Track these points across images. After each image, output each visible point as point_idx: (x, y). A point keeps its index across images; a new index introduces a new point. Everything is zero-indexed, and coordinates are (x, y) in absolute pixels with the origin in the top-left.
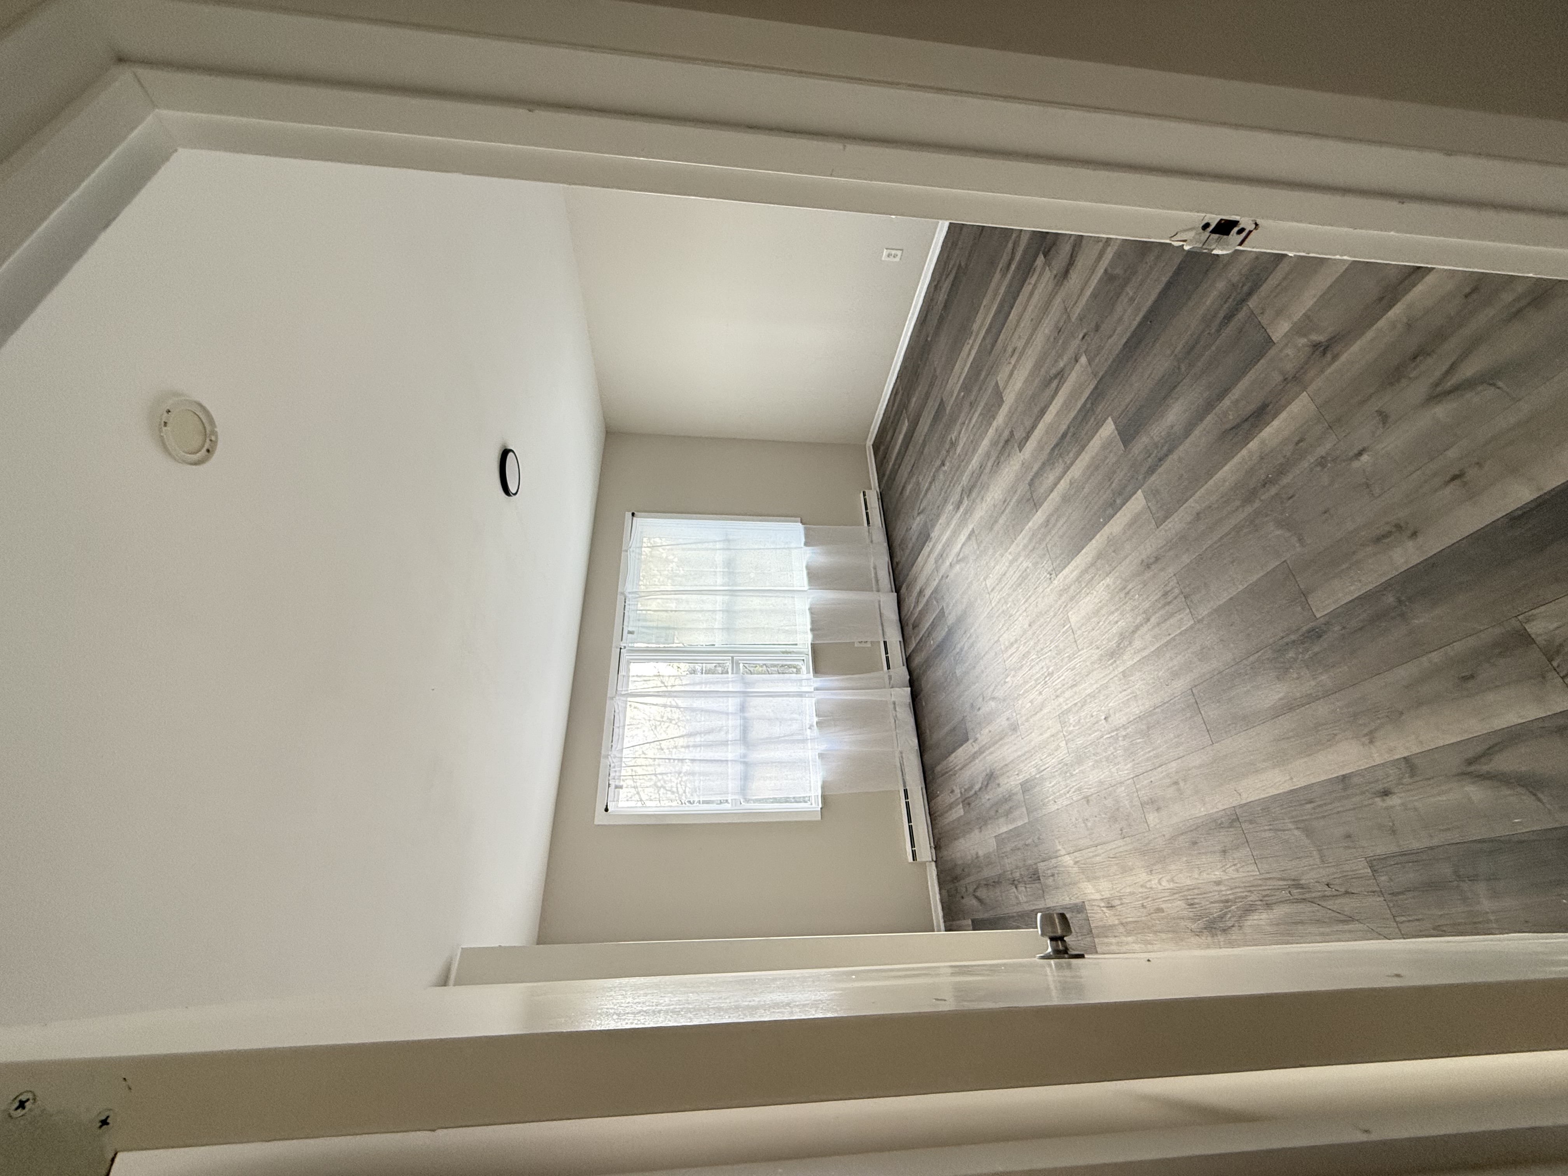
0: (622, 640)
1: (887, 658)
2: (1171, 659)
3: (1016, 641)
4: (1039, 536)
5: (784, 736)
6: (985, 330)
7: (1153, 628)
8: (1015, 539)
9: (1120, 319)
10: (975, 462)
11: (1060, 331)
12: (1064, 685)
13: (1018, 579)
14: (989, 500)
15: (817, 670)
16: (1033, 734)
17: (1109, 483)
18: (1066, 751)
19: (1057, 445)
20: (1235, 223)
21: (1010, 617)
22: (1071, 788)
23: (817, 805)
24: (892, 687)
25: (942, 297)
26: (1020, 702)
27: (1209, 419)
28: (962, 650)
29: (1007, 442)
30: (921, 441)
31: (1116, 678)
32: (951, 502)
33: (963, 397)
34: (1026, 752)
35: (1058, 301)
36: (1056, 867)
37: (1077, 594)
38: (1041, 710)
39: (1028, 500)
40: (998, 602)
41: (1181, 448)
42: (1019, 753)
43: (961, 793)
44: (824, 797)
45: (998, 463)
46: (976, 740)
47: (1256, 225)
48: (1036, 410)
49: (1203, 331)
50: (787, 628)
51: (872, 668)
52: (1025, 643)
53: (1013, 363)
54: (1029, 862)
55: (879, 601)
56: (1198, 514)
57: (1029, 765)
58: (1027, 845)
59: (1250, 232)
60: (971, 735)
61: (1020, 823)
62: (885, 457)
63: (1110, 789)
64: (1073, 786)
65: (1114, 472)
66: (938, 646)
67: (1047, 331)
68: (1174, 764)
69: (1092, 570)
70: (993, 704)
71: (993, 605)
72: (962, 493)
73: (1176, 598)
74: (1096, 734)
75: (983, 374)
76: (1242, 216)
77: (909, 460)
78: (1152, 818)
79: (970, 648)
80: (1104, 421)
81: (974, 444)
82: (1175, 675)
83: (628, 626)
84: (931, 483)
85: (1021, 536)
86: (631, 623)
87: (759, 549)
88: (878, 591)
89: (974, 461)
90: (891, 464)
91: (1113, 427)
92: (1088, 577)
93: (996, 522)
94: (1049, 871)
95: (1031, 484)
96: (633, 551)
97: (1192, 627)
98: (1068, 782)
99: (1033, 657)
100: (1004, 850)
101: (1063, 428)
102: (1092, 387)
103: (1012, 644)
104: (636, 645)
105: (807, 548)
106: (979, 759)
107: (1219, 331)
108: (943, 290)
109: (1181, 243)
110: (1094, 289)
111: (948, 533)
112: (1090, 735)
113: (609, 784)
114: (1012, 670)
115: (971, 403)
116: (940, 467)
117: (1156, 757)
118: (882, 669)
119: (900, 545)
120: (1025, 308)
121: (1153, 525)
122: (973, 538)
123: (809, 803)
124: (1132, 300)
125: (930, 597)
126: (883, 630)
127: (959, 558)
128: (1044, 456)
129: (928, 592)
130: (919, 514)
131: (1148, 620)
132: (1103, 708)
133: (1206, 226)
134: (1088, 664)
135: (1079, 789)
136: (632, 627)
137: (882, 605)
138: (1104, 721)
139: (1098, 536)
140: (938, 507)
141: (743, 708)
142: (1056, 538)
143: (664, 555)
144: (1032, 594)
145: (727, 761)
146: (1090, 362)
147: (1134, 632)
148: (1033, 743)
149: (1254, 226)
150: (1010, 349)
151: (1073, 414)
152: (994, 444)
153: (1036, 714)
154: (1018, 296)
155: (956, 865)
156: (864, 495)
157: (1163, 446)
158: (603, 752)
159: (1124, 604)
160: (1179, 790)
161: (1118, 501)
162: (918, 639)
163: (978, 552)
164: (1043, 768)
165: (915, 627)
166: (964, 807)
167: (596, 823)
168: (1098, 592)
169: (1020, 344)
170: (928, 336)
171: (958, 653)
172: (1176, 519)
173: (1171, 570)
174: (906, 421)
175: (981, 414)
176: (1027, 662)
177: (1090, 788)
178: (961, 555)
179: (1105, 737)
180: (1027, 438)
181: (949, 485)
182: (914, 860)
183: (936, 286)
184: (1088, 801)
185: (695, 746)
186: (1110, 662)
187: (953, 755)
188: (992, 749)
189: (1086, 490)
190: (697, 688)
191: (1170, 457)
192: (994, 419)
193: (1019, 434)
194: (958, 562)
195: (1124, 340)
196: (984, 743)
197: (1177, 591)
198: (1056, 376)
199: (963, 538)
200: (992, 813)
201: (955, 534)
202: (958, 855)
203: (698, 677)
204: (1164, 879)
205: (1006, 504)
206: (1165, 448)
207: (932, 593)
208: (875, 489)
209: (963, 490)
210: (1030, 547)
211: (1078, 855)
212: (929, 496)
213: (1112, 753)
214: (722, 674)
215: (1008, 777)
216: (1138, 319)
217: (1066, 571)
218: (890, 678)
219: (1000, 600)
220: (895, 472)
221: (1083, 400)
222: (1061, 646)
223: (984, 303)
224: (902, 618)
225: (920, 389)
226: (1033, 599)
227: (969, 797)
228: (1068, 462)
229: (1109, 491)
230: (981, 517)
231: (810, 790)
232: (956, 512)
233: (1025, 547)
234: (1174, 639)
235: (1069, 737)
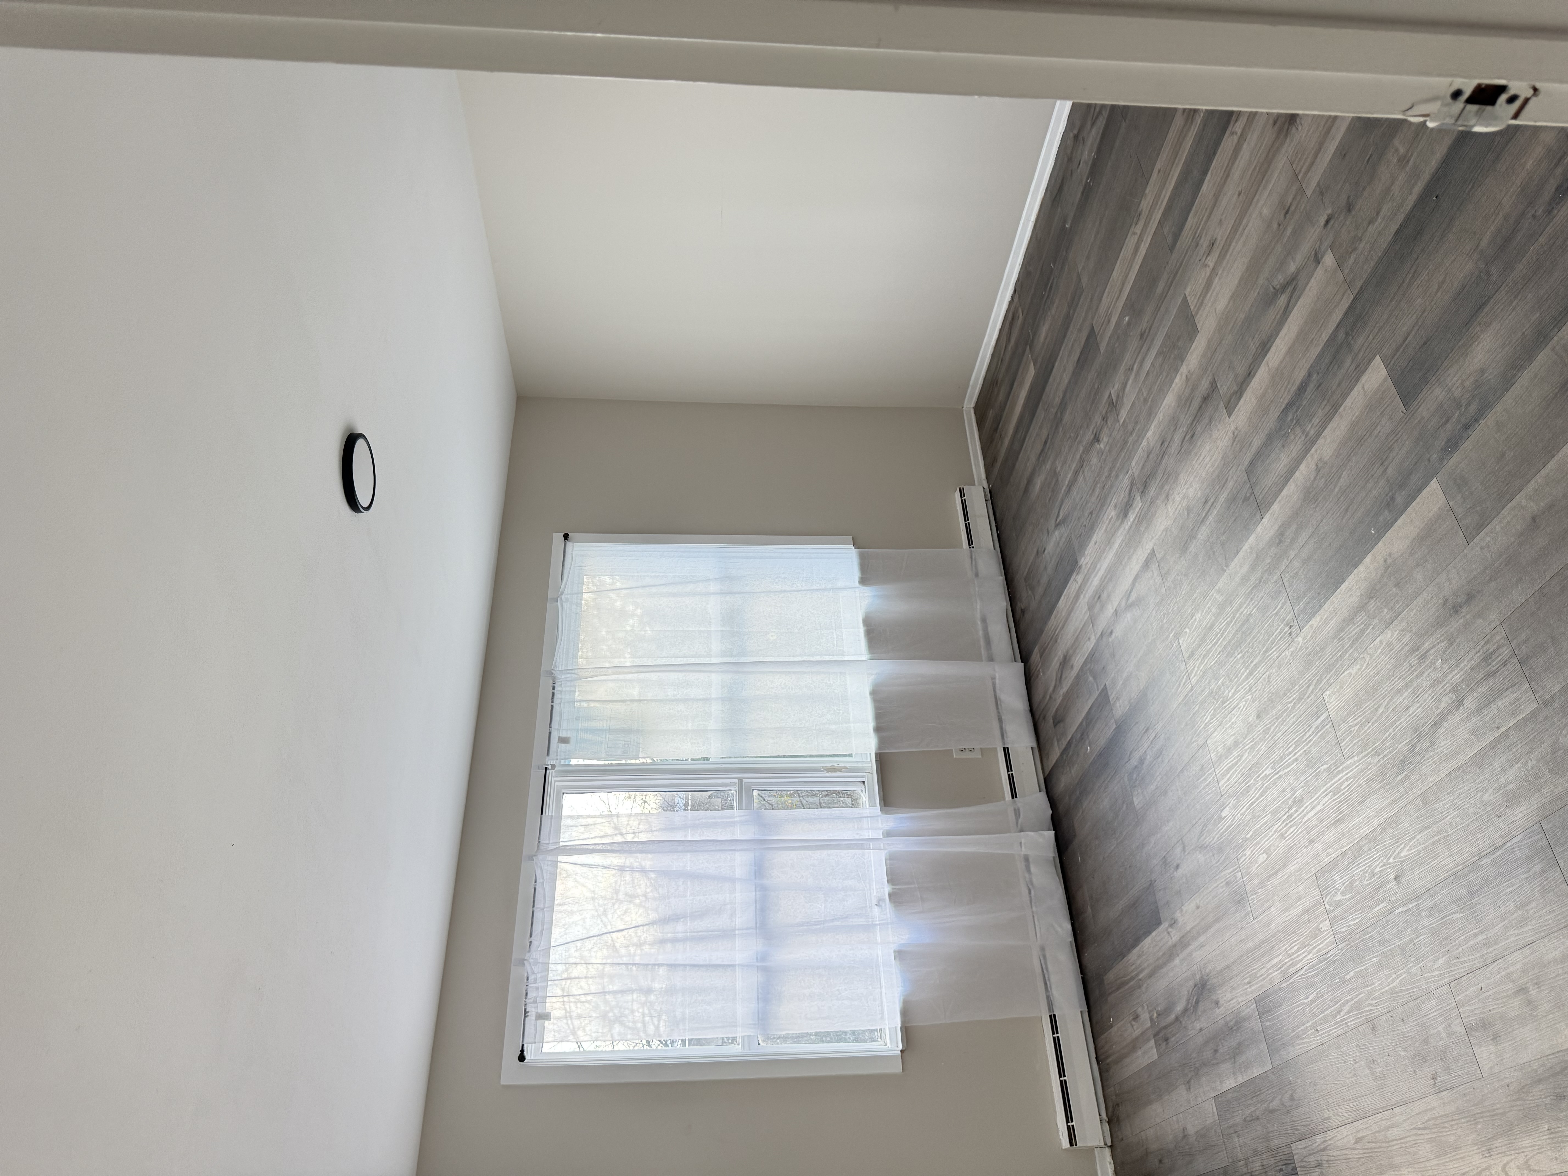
0: (548, 754)
1: (1011, 778)
2: (1503, 770)
3: (1236, 744)
4: (1268, 560)
5: (833, 920)
6: (1161, 212)
7: (1468, 718)
8: (1227, 566)
9: (1387, 191)
10: (1151, 435)
11: (1287, 213)
12: (1322, 821)
13: (1234, 635)
14: (1178, 499)
15: (887, 801)
16: (1273, 909)
17: (1382, 469)
18: (1331, 938)
19: (1289, 405)
20: (1502, 89)
21: (1223, 702)
22: (1344, 1004)
23: (892, 1044)
24: (1022, 831)
25: (1087, 154)
26: (1248, 853)
27: (1543, 357)
28: (1142, 761)
29: (1206, 399)
30: (1057, 400)
31: (1410, 807)
32: (1113, 503)
33: (1129, 323)
34: (1263, 942)
35: (1281, 162)
36: (1324, 1149)
37: (1337, 661)
38: (1285, 866)
39: (1246, 499)
40: (1202, 677)
41: (1499, 408)
42: (1250, 944)
43: (1151, 1019)
44: (907, 1031)
45: (1192, 436)
46: (1173, 923)
47: (1535, 90)
48: (1253, 346)
49: (1523, 214)
50: (833, 727)
51: (987, 796)
52: (1253, 748)
53: (1211, 265)
54: (1275, 1143)
55: (993, 678)
56: (1534, 519)
57: (1269, 966)
58: (1272, 1111)
59: (1527, 100)
60: (1164, 914)
61: (1256, 1071)
62: (996, 430)
63: (1412, 1004)
64: (1348, 1001)
65: (1390, 449)
66: (1100, 755)
67: (1265, 211)
68: (1517, 956)
69: (1361, 617)
70: (1200, 857)
71: (1194, 681)
72: (1131, 490)
73: (1505, 664)
74: (1381, 906)
75: (1161, 285)
76: (1509, 80)
77: (1038, 431)
78: (1486, 1053)
79: (1157, 757)
80: (1370, 361)
81: (1149, 406)
82: (1511, 799)
83: (558, 730)
84: (1076, 473)
85: (1236, 560)
86: (565, 725)
87: (781, 592)
88: (991, 659)
89: (1149, 434)
90: (1007, 442)
91: (1384, 372)
92: (1354, 630)
93: (1192, 536)
94: (1312, 1159)
95: (1250, 470)
96: (567, 600)
97: (1533, 715)
98: (1338, 993)
99: (1267, 772)
100: (1231, 1122)
101: (1300, 375)
102: (1345, 304)
103: (1229, 750)
104: (574, 762)
105: (866, 588)
106: (1181, 956)
107: (1549, 212)
108: (1089, 143)
109: (1422, 119)
110: (1340, 142)
111: (1109, 557)
112: (1371, 908)
113: (526, 1012)
114: (1230, 796)
115: (1142, 335)
116: (1092, 444)
117: (1487, 944)
118: (1004, 798)
119: (1026, 579)
120: (1227, 176)
121: (1460, 539)
122: (1154, 567)
123: (881, 1043)
124: (1403, 160)
125: (1082, 669)
126: (1001, 728)
127: (1130, 600)
128: (1270, 421)
129: (1078, 661)
130: (1057, 525)
131: (1461, 703)
132: (1391, 860)
133: (1457, 94)
134: (1361, 781)
135: (1358, 1006)
136: (567, 730)
137: (998, 686)
138: (1393, 884)
139: (1368, 560)
140: (1091, 513)
141: (759, 870)
142: (1296, 564)
143: (618, 604)
144: (1260, 663)
145: (733, 966)
146: (1340, 263)
147: (1436, 725)
148: (1273, 926)
149: (1531, 92)
150: (1204, 243)
151: (1315, 351)
152: (1184, 402)
153: (1276, 873)
154: (1215, 154)
155: (1147, 1153)
156: (962, 494)
157: (1469, 404)
158: (515, 955)
159: (1417, 677)
160: (1529, 1002)
161: (1399, 499)
162: (1064, 743)
163: (1163, 591)
164: (1292, 970)
165: (1058, 721)
166: (1157, 1045)
167: (503, 1082)
168: (1372, 656)
169: (1221, 234)
170: (1065, 222)
171: (1136, 767)
172: (1498, 528)
173: (1494, 616)
174: (1032, 365)
175: (1160, 353)
176: (1256, 781)
177: (1375, 1005)
178: (1133, 596)
179: (1397, 911)
180: (1239, 393)
181: (1109, 475)
182: (1071, 1145)
183: (1076, 137)
184: (1374, 1028)
185: (674, 941)
186: (1399, 778)
187: (1135, 951)
188: (1202, 939)
189: (1344, 481)
190: (679, 836)
191: (1482, 422)
192: (1183, 361)
193: (1226, 386)
194: (1129, 606)
195: (1394, 227)
196: (1188, 928)
197: (1506, 652)
198: (1284, 288)
199: (1135, 564)
200: (1208, 1054)
201: (1121, 558)
202: (1151, 1133)
203: (678, 817)
204: (1512, 1164)
205: (1208, 507)
206: (1473, 407)
207: (1085, 663)
208: (980, 483)
209: (1132, 484)
210: (1253, 579)
211: (1362, 1126)
212: (1074, 492)
213: (1412, 940)
214: (723, 809)
215: (1233, 988)
216: (1417, 189)
217: (1315, 621)
218: (1017, 813)
219: (1205, 673)
220: (1013, 454)
221: (1331, 327)
222: (1314, 750)
223: (1158, 165)
224: (1035, 707)
225: (1053, 312)
226: (1261, 669)
227: (1165, 1028)
228: (1312, 432)
229: (1382, 483)
230: (1166, 530)
231: (882, 1018)
232: (1122, 522)
233: (1245, 579)
234: (1505, 735)
235: (1336, 912)
